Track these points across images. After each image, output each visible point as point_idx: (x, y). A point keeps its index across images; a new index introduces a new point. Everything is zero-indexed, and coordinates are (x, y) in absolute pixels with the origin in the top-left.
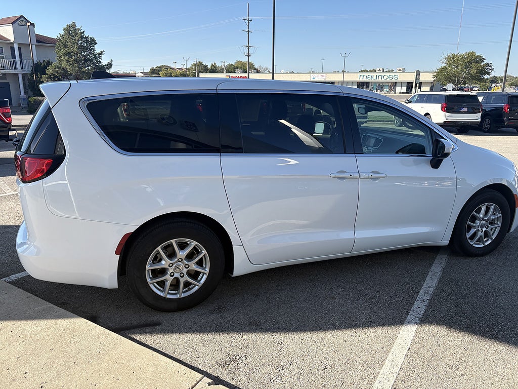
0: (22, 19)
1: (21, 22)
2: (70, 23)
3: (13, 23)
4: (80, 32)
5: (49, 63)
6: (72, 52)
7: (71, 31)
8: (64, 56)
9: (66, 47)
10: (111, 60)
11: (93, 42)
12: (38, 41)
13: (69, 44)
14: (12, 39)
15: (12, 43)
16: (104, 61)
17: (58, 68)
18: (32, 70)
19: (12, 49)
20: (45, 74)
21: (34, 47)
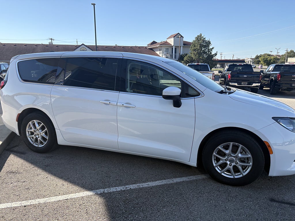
0: (178, 35)
1: (178, 36)
2: (199, 34)
3: (174, 37)
4: (203, 38)
5: (186, 55)
6: (197, 49)
7: (199, 38)
8: (193, 51)
9: (195, 46)
10: (217, 52)
11: (209, 43)
12: (184, 44)
13: (196, 45)
14: (173, 44)
15: (173, 46)
16: (213, 52)
17: (189, 57)
18: (179, 59)
19: (172, 48)
20: (183, 60)
21: (182, 47)
